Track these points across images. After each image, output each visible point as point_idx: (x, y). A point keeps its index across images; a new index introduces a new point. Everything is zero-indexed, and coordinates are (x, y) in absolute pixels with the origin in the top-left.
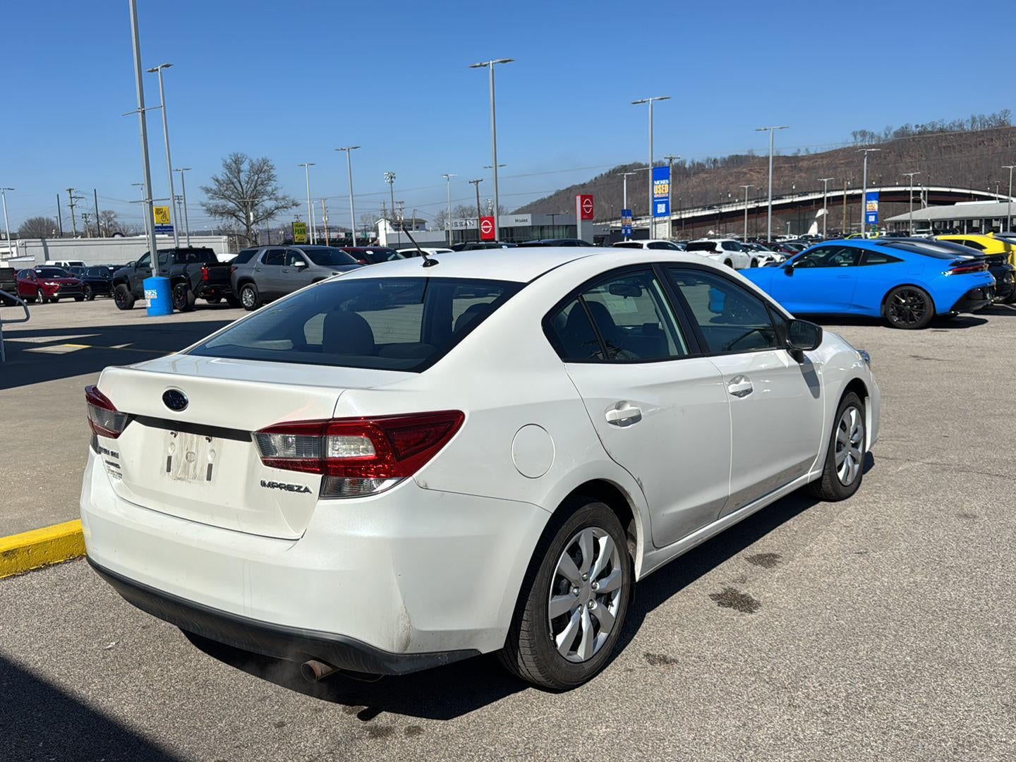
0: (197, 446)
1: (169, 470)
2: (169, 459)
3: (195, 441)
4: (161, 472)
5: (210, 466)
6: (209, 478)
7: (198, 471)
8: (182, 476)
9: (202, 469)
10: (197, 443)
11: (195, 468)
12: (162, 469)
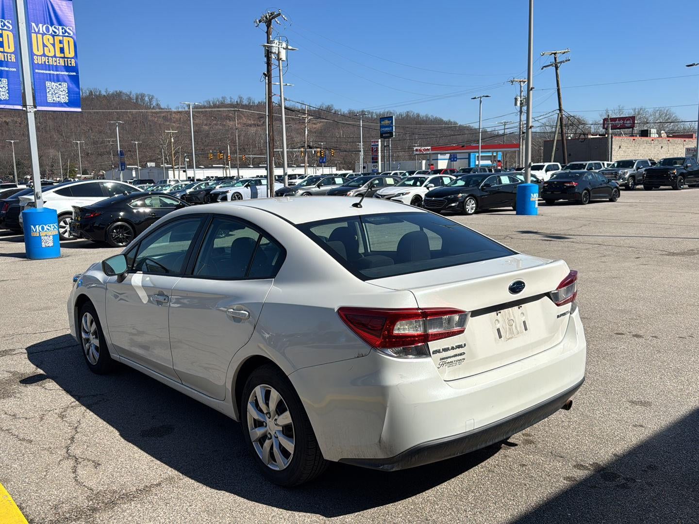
0: (513, 315)
1: (500, 337)
2: (498, 330)
3: (511, 312)
4: (495, 341)
5: (524, 322)
6: (526, 329)
7: (519, 329)
8: (511, 336)
9: (520, 327)
10: (513, 312)
11: (516, 328)
12: (495, 339)
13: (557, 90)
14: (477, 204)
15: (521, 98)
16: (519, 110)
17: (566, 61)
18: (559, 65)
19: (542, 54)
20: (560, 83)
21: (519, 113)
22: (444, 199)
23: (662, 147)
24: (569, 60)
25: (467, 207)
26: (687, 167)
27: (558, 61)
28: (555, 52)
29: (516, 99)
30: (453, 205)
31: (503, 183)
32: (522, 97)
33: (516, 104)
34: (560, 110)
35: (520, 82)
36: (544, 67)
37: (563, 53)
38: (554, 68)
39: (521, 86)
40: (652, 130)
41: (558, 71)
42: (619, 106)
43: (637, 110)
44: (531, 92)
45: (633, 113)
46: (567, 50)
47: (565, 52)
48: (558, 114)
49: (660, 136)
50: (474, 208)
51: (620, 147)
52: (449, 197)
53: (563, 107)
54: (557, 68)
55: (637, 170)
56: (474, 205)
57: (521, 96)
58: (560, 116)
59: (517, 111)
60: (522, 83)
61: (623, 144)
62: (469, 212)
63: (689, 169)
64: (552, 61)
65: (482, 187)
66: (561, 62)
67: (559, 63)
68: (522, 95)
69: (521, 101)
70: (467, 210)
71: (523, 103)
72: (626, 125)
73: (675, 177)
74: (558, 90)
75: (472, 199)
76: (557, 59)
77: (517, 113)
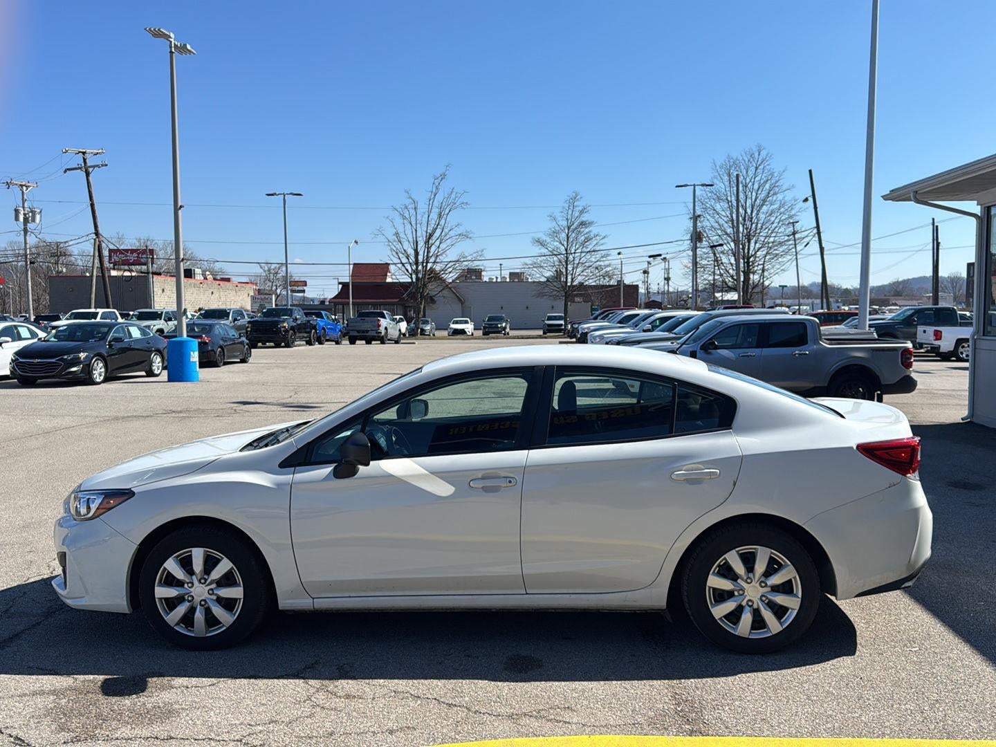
13: (89, 205)
14: (106, 366)
15: (24, 210)
16: (23, 227)
17: (102, 165)
18: (90, 170)
19: (64, 151)
20: (94, 195)
21: (22, 233)
22: (57, 360)
23: (212, 293)
24: (106, 165)
25: (94, 372)
26: (296, 319)
27: (89, 164)
28: (84, 151)
29: (17, 211)
30: (74, 369)
31: (134, 336)
32: (27, 209)
33: (17, 219)
34: (97, 233)
35: (22, 186)
36: (68, 169)
37: (95, 155)
38: (84, 174)
39: (23, 192)
40: (196, 270)
41: (90, 178)
42: (118, 233)
43: (142, 241)
44: (180, 211)
45: (138, 244)
46: (100, 151)
47: (97, 153)
48: (95, 240)
49: (206, 278)
50: (103, 374)
51: (163, 290)
52: (66, 357)
53: (101, 230)
54: (88, 174)
55: (234, 322)
56: (103, 370)
57: (23, 207)
58: (97, 243)
59: (19, 229)
60: (24, 188)
61: (167, 287)
62: (98, 380)
63: (299, 322)
64: (80, 163)
65: (110, 342)
66: (94, 167)
67: (90, 167)
68: (26, 205)
69: (25, 214)
70: (95, 376)
71: (28, 218)
72: (142, 260)
73: (286, 331)
74: (92, 205)
75: (99, 360)
76: (87, 161)
77: (19, 232)
